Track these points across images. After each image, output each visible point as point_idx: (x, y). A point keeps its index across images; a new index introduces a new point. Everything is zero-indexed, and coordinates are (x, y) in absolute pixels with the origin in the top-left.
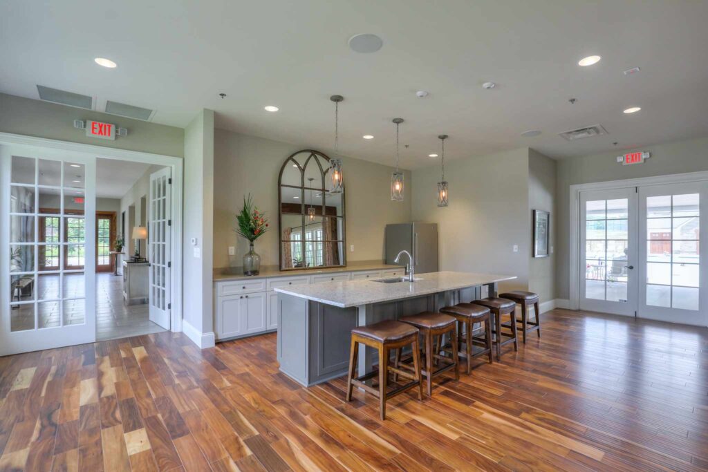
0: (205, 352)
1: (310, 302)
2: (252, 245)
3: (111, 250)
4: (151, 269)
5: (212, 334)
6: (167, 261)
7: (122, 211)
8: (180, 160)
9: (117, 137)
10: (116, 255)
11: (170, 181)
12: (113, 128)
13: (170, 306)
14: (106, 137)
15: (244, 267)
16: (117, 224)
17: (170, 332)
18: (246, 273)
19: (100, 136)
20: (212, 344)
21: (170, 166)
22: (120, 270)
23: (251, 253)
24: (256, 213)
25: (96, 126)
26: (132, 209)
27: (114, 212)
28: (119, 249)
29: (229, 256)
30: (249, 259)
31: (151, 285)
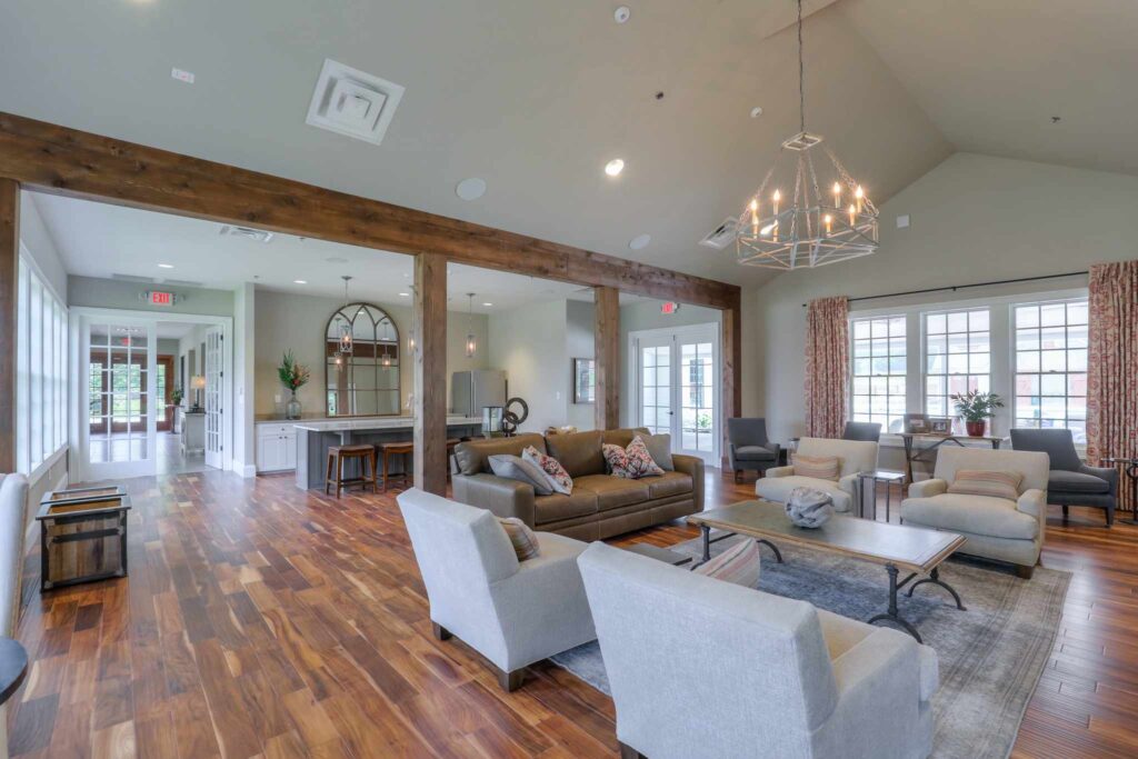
0: (246, 480)
1: (309, 431)
2: (294, 393)
3: (167, 401)
4: (206, 416)
5: (253, 467)
6: (219, 408)
7: (181, 355)
8: (230, 320)
9: (174, 303)
10: (174, 409)
11: (222, 338)
12: (171, 297)
13: (222, 449)
14: (166, 304)
15: (287, 413)
16: (175, 369)
17: (222, 470)
18: (288, 418)
19: (160, 304)
20: (253, 474)
21: (222, 325)
22: (178, 428)
23: (293, 400)
24: (296, 367)
25: (157, 296)
26: (192, 353)
27: (171, 356)
28: (177, 402)
29: (275, 404)
30: (290, 406)
31: (207, 431)
